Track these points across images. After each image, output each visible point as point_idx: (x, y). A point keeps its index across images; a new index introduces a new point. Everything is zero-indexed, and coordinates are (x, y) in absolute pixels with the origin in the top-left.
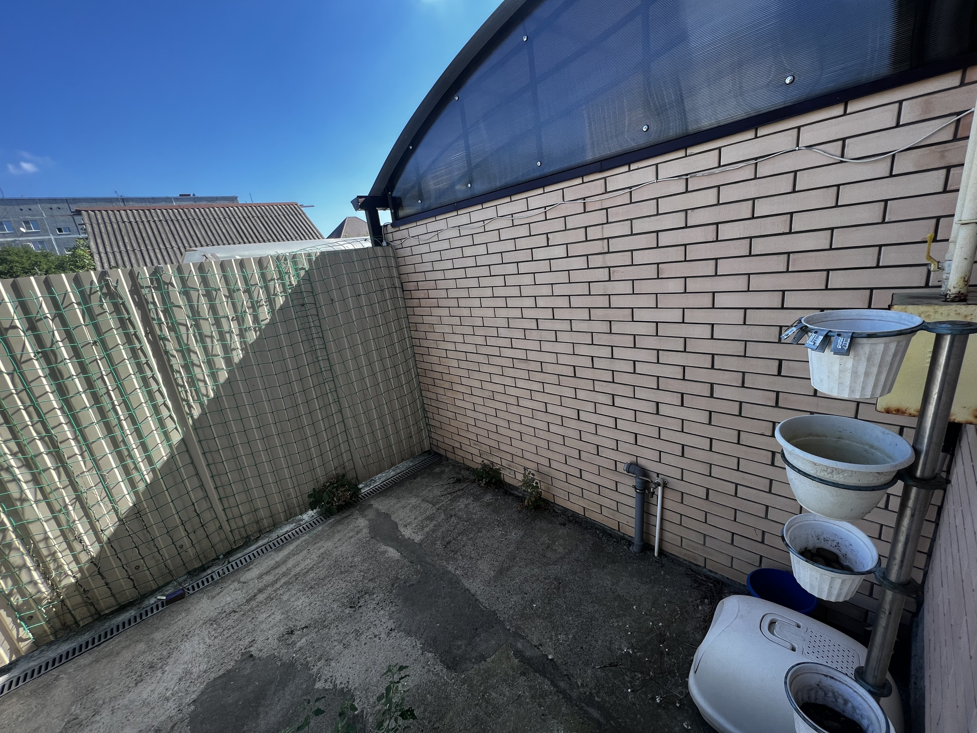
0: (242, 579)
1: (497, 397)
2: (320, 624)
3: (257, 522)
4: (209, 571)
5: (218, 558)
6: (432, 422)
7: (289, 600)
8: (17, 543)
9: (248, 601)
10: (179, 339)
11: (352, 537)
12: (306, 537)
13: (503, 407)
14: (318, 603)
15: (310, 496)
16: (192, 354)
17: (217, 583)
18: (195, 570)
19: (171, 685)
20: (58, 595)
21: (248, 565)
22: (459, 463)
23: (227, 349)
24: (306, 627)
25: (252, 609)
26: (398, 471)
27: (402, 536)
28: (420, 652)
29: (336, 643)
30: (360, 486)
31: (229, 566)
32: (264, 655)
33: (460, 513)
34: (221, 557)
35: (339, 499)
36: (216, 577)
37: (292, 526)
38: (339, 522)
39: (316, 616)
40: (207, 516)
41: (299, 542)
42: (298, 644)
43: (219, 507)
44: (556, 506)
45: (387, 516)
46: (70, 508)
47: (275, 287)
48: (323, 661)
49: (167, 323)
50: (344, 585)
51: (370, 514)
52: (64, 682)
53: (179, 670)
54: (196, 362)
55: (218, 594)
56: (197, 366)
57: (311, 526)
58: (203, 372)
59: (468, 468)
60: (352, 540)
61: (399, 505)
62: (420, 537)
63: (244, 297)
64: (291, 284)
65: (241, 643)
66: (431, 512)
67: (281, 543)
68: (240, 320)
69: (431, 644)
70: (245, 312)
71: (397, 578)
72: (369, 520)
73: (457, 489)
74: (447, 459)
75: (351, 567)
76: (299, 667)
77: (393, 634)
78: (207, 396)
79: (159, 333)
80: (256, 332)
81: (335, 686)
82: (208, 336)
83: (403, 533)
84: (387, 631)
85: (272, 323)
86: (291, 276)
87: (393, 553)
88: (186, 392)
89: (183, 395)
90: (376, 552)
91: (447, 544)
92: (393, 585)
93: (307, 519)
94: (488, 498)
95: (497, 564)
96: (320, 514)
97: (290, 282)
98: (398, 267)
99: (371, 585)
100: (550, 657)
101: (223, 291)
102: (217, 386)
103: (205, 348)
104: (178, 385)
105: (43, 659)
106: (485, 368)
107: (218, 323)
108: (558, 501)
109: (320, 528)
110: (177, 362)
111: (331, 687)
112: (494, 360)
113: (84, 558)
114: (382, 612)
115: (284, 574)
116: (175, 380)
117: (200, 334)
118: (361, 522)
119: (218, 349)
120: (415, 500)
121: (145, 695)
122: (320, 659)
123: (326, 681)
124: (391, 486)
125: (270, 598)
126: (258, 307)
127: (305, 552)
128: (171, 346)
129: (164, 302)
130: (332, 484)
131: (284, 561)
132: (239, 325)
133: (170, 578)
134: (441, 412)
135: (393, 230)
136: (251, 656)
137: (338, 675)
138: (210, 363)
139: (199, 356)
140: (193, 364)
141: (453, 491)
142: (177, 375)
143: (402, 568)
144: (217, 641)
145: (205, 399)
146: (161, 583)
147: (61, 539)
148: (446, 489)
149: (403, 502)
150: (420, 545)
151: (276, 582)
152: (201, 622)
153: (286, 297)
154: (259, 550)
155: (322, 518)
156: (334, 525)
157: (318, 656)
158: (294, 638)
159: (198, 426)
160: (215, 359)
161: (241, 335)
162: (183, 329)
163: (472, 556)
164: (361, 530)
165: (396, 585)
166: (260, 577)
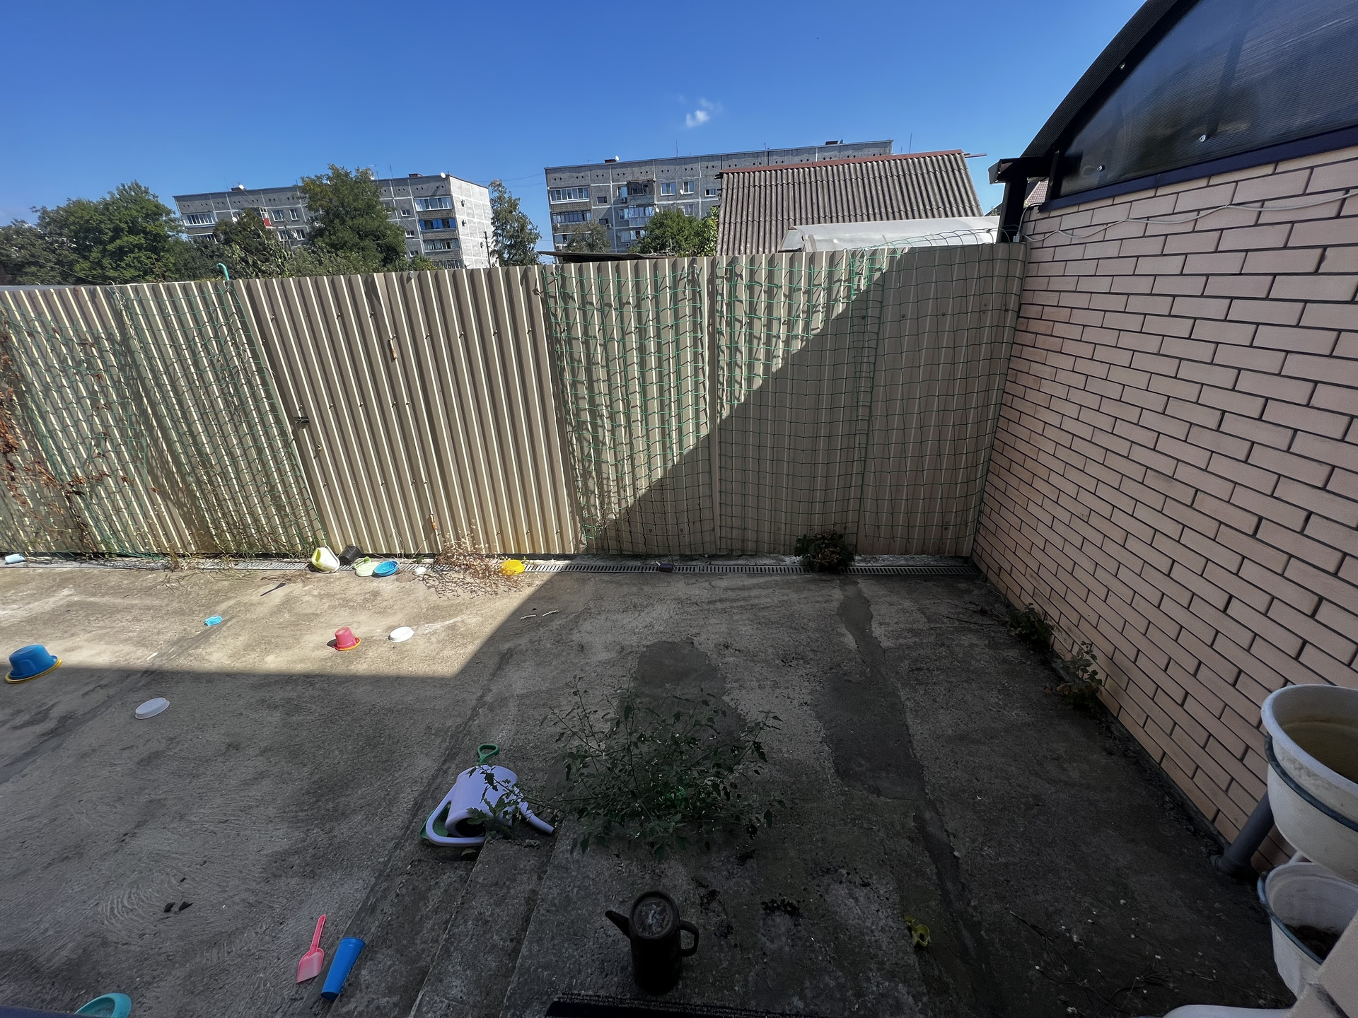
0: (713, 583)
1: (1094, 520)
2: (752, 656)
3: (743, 541)
4: (694, 563)
5: (702, 556)
6: (985, 521)
7: (737, 621)
8: (594, 473)
9: (709, 602)
10: (732, 334)
11: (819, 602)
12: (778, 578)
13: (1098, 539)
14: (758, 639)
15: (799, 541)
16: (738, 353)
17: (695, 575)
18: (686, 556)
19: (641, 626)
20: (605, 524)
21: (722, 574)
22: (1000, 592)
23: (769, 355)
24: (739, 651)
25: (709, 610)
26: (911, 563)
27: (870, 630)
28: (820, 739)
29: (754, 679)
30: (857, 558)
31: (709, 567)
32: (701, 649)
33: (957, 649)
34: (706, 556)
35: (825, 559)
36: (697, 571)
37: (772, 562)
38: (814, 581)
39: (751, 648)
40: (707, 514)
41: (770, 579)
42: (727, 659)
43: (717, 512)
44: (1118, 725)
45: (867, 602)
46: (626, 462)
47: (838, 292)
48: (737, 684)
49: (727, 317)
50: (787, 639)
51: (851, 590)
52: (592, 583)
53: (648, 620)
54: (739, 363)
55: (693, 584)
56: (739, 366)
57: (788, 570)
58: (741, 374)
59: (1009, 605)
60: (817, 605)
61: (888, 599)
62: (888, 644)
63: (802, 298)
64: (859, 288)
65: (691, 629)
66: (921, 627)
67: (755, 572)
68: (790, 325)
69: (836, 742)
70: (799, 316)
71: (839, 665)
72: (846, 596)
73: (973, 620)
74: (986, 579)
75: (803, 628)
76: (719, 675)
77: (805, 708)
78: (739, 400)
79: (718, 326)
80: (802, 341)
81: (736, 708)
82: (756, 338)
83: (873, 629)
84: (802, 701)
85: (822, 334)
86: (863, 278)
87: (850, 640)
88: (723, 390)
89: (720, 393)
90: (833, 630)
91: (916, 669)
92: (831, 669)
93: (787, 563)
94: (1012, 654)
95: (963, 727)
96: (802, 564)
97: (859, 286)
98: (1023, 278)
99: (811, 655)
100: (956, 854)
101: (785, 290)
102: (749, 392)
103: (751, 350)
104: (718, 380)
105: (587, 563)
106: (1093, 469)
107: (769, 326)
108: (1124, 719)
109: (795, 577)
110: (724, 359)
111: (733, 707)
112: (1113, 461)
113: (624, 505)
114: (807, 684)
115: (744, 599)
116: (718, 375)
117: (751, 334)
118: (835, 594)
119: (761, 355)
120: (909, 605)
121: (625, 622)
122: (736, 681)
123: (732, 699)
124: (892, 575)
125: (724, 611)
126: (813, 313)
127: (771, 590)
128: (723, 342)
129: (730, 296)
130: (823, 538)
131: (750, 588)
132: (788, 331)
133: (667, 552)
134: (1004, 512)
135: (1040, 216)
136: (693, 643)
137: (743, 703)
138: (750, 367)
139: (742, 358)
140: (736, 364)
141: (966, 620)
142: (721, 372)
143: (850, 660)
144: (677, 617)
145: (736, 402)
146: (661, 553)
147: (615, 482)
148: (959, 613)
149: (895, 599)
150: (884, 651)
151: (736, 600)
152: (673, 597)
153: (848, 304)
154: (736, 567)
155: (802, 570)
156: (809, 581)
157: (736, 678)
158: (726, 652)
159: (723, 427)
160: (756, 363)
161: (787, 343)
162: (737, 325)
163: (938, 700)
164: (832, 601)
165: (834, 671)
166: (726, 589)
